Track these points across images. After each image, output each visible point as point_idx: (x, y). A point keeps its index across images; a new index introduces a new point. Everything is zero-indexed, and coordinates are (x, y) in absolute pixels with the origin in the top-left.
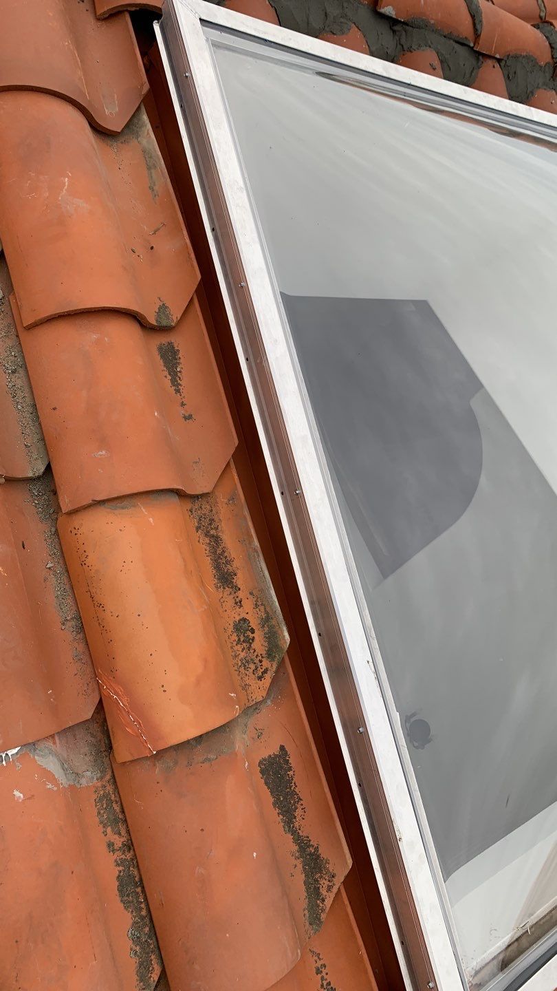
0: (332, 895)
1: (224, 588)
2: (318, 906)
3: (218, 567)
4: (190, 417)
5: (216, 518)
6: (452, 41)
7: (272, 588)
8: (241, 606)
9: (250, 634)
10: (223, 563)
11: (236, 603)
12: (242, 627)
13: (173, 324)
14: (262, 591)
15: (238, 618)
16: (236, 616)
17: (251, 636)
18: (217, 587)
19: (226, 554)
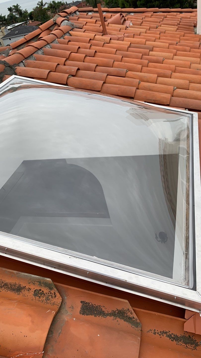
0: (134, 314)
1: (21, 292)
2: (134, 320)
3: (13, 290)
7: (32, 275)
8: (30, 289)
9: (40, 291)
10: (14, 287)
11: (29, 290)
12: (37, 293)
14: (30, 279)
15: (33, 293)
16: (32, 293)
18: (19, 294)
19: (12, 284)
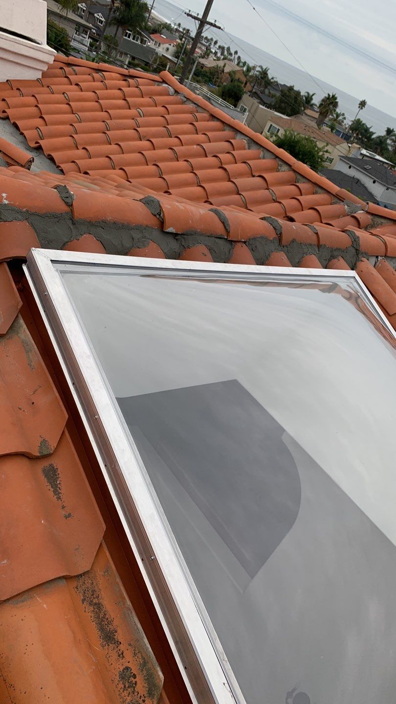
1: (108, 645)
3: (102, 629)
4: (69, 515)
5: (96, 589)
6: (213, 238)
7: (145, 637)
8: (123, 657)
9: (132, 679)
10: (106, 624)
11: (119, 656)
12: (126, 675)
13: (52, 452)
14: (137, 640)
15: (121, 669)
16: (120, 666)
17: (134, 681)
18: (103, 646)
19: (107, 616)
